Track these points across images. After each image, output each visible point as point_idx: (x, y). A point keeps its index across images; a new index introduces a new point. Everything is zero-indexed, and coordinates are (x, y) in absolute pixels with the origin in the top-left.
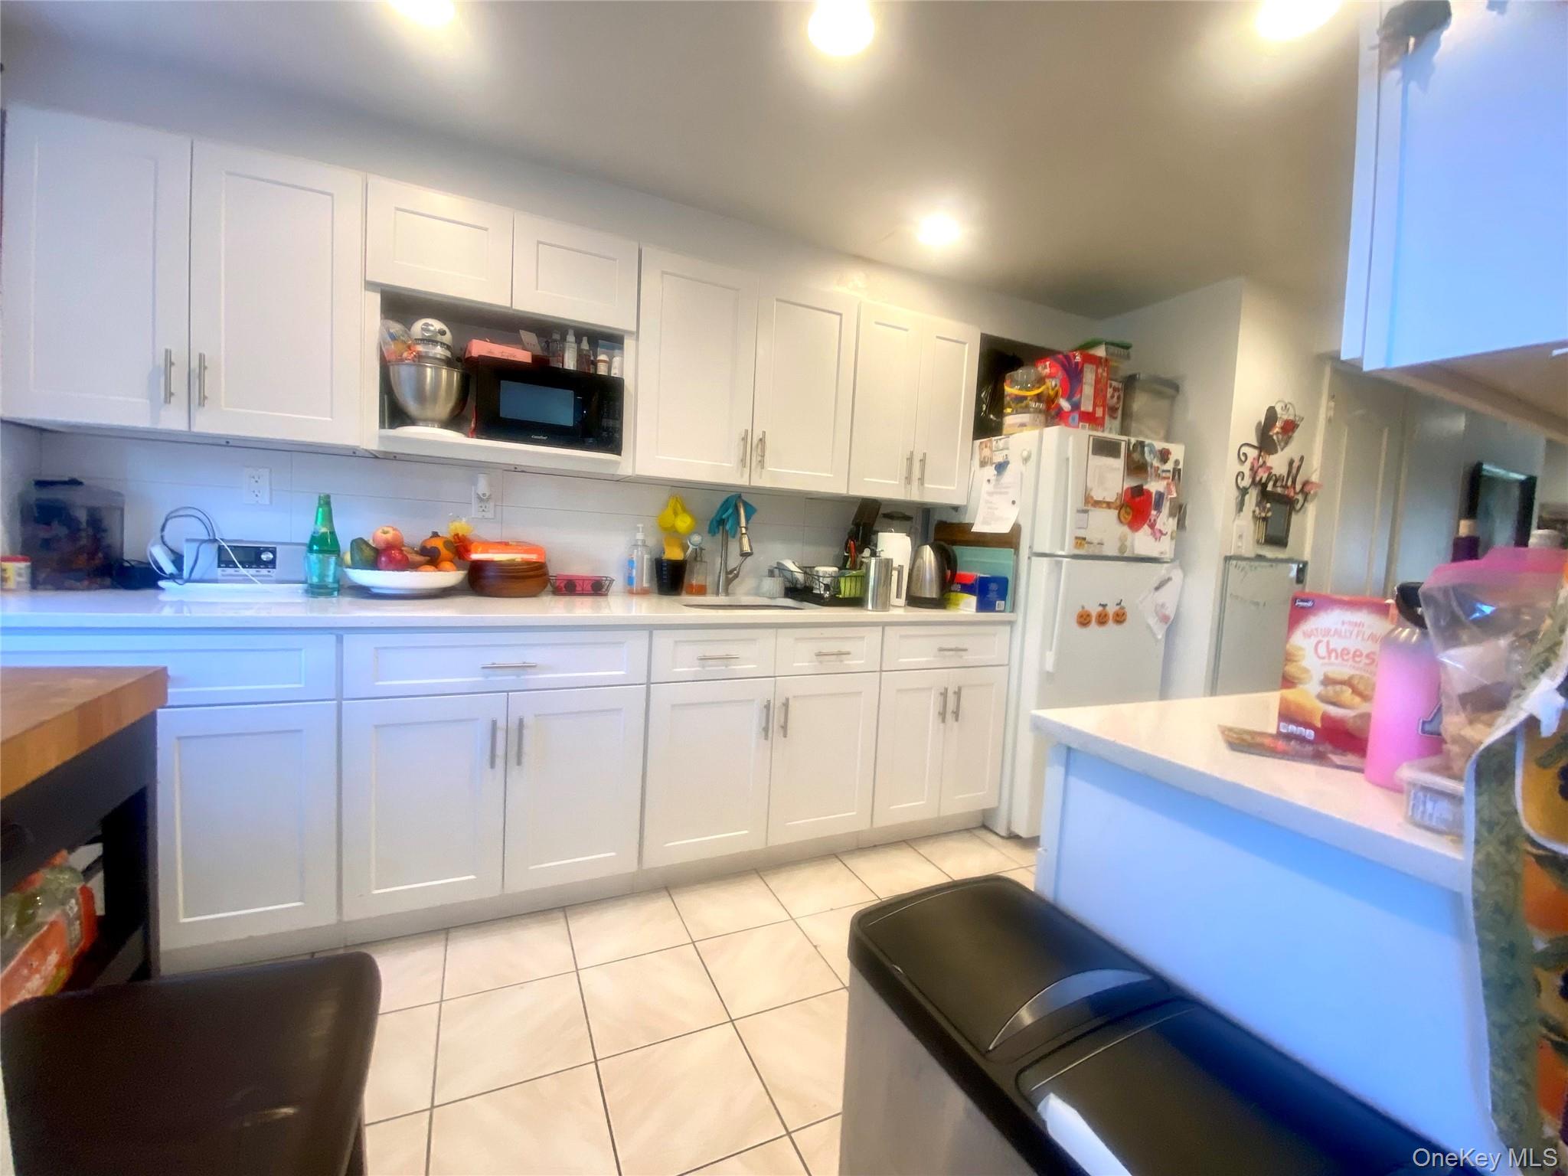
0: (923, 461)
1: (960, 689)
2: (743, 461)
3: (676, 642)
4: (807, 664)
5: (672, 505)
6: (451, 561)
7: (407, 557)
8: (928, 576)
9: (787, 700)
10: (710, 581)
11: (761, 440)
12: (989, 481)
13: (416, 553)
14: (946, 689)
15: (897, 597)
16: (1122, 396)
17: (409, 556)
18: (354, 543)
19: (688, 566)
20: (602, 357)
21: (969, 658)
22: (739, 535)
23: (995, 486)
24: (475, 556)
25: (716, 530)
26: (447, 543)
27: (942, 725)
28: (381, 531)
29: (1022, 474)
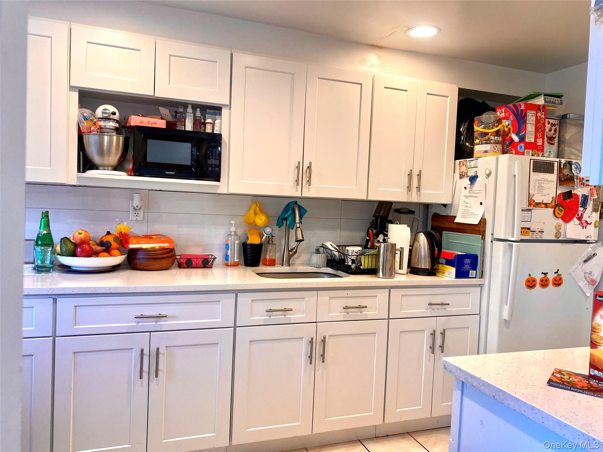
0: (419, 176)
1: (444, 330)
2: (297, 181)
3: (252, 300)
4: (338, 314)
5: (253, 208)
6: (118, 250)
7: (92, 248)
8: (423, 253)
9: (325, 337)
10: (277, 257)
11: (308, 167)
12: (465, 188)
13: (97, 244)
14: (434, 331)
15: (400, 269)
16: (558, 129)
17: (93, 247)
18: (62, 241)
19: (263, 247)
20: (209, 121)
21: (450, 310)
22: (295, 228)
23: (470, 192)
24: (131, 246)
25: (281, 225)
26: (116, 239)
27: (432, 355)
28: (77, 232)
29: (486, 185)
